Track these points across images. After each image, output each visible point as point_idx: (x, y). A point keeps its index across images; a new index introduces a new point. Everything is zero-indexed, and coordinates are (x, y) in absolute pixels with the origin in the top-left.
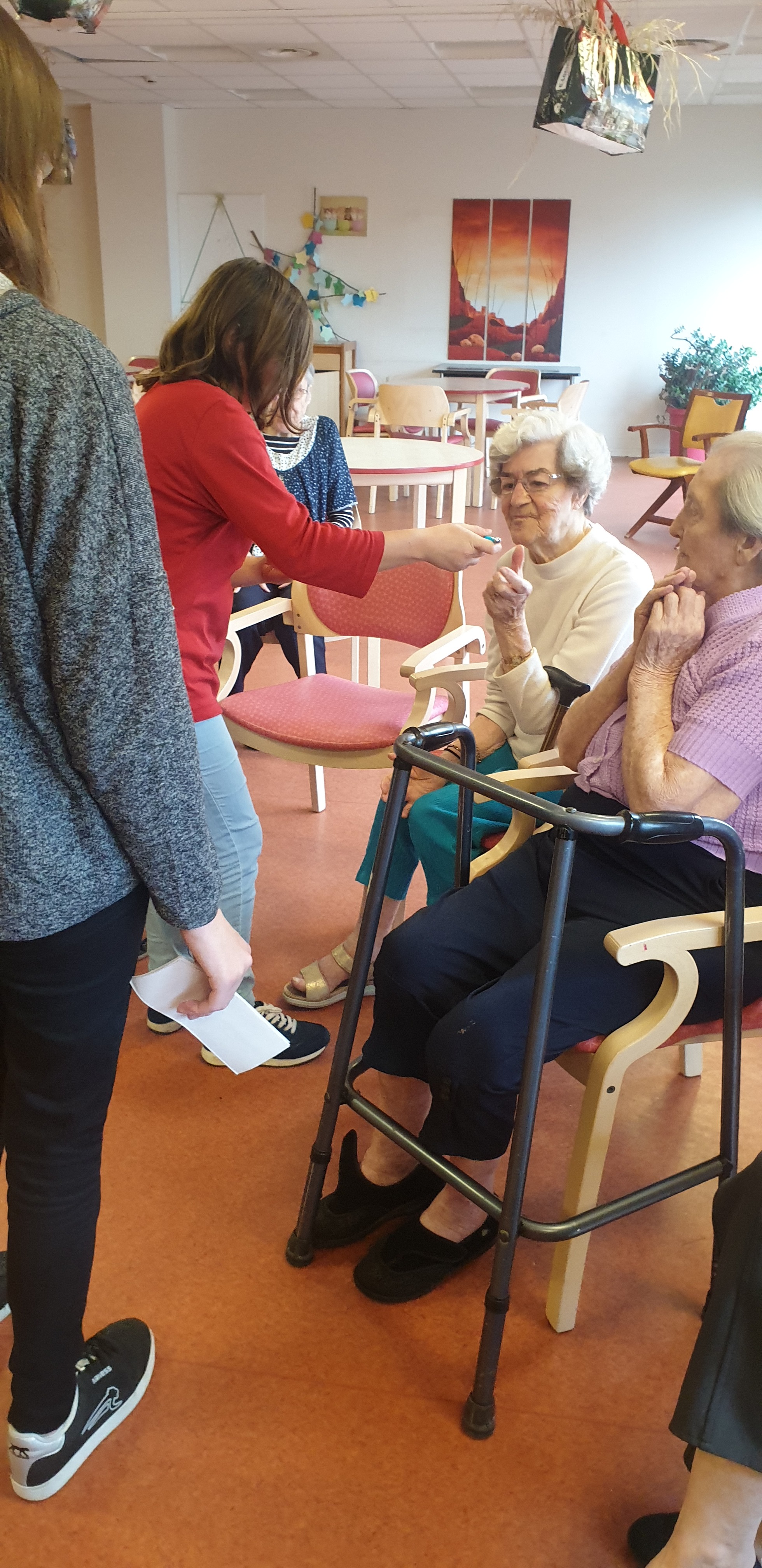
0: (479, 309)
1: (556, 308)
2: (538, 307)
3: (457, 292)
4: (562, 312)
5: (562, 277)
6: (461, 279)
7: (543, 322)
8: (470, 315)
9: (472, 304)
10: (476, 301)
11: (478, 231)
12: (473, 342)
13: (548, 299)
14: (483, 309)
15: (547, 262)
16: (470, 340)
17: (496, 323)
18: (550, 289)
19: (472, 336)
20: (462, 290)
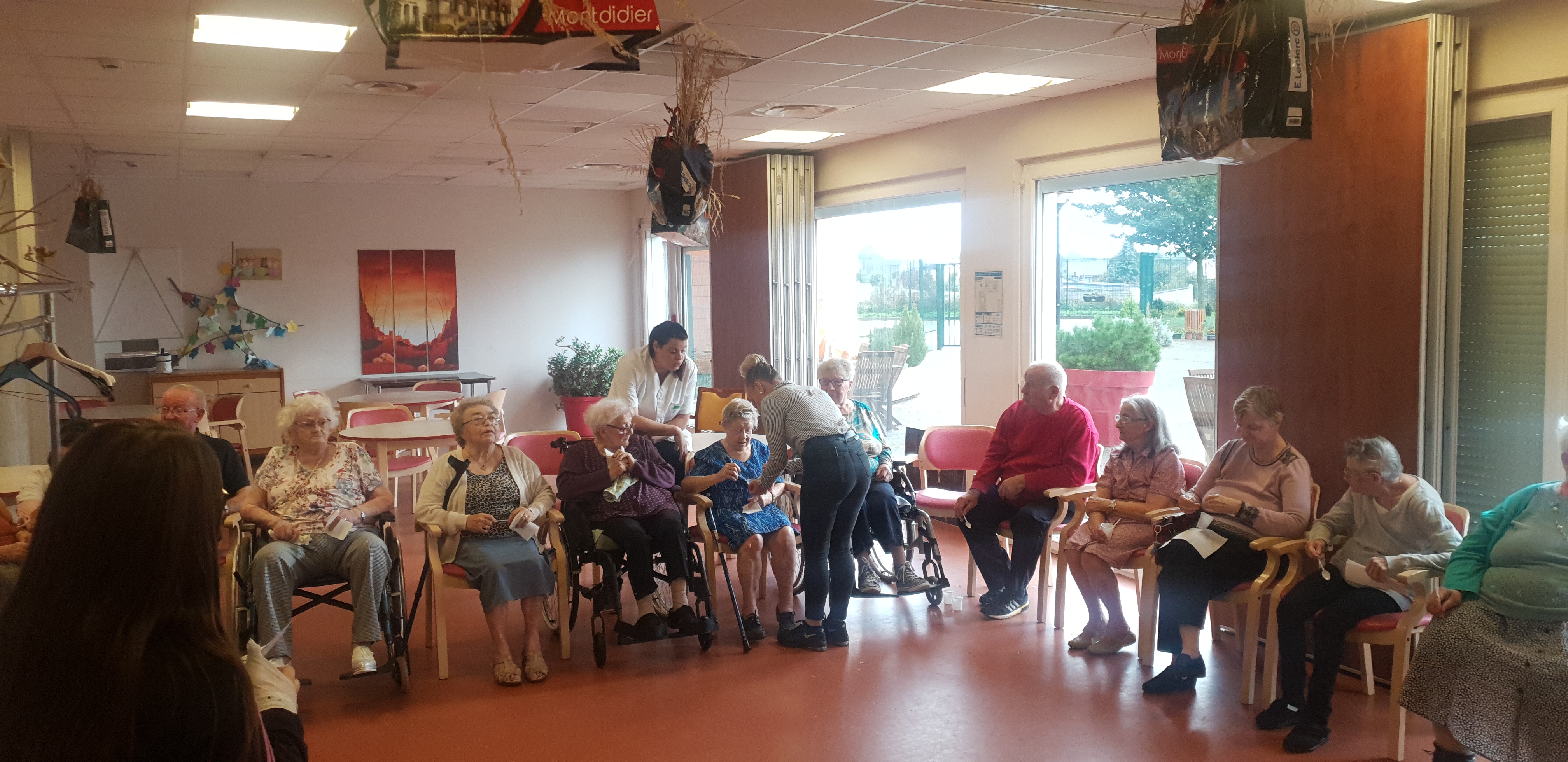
0: (387, 333)
1: (451, 330)
2: (437, 329)
3: (367, 323)
4: (457, 332)
5: (454, 306)
6: (370, 310)
7: (442, 341)
8: (380, 339)
9: (381, 330)
10: (385, 328)
11: (382, 274)
12: (385, 359)
13: (444, 323)
14: (391, 332)
15: (440, 295)
16: (381, 358)
17: (403, 343)
18: (445, 314)
19: (383, 355)
20: (371, 320)
